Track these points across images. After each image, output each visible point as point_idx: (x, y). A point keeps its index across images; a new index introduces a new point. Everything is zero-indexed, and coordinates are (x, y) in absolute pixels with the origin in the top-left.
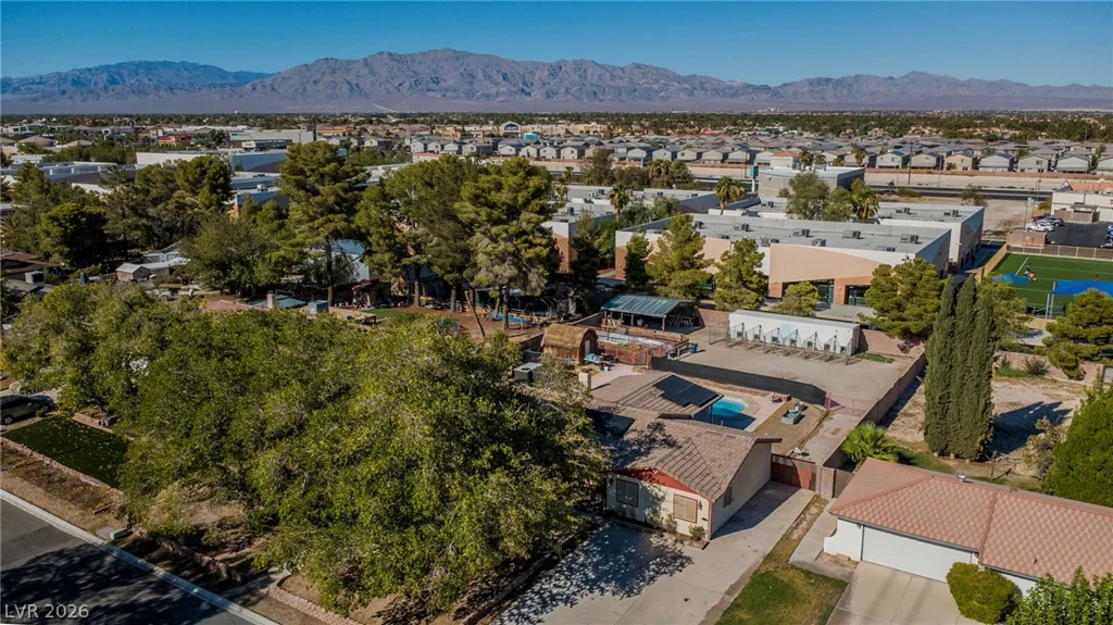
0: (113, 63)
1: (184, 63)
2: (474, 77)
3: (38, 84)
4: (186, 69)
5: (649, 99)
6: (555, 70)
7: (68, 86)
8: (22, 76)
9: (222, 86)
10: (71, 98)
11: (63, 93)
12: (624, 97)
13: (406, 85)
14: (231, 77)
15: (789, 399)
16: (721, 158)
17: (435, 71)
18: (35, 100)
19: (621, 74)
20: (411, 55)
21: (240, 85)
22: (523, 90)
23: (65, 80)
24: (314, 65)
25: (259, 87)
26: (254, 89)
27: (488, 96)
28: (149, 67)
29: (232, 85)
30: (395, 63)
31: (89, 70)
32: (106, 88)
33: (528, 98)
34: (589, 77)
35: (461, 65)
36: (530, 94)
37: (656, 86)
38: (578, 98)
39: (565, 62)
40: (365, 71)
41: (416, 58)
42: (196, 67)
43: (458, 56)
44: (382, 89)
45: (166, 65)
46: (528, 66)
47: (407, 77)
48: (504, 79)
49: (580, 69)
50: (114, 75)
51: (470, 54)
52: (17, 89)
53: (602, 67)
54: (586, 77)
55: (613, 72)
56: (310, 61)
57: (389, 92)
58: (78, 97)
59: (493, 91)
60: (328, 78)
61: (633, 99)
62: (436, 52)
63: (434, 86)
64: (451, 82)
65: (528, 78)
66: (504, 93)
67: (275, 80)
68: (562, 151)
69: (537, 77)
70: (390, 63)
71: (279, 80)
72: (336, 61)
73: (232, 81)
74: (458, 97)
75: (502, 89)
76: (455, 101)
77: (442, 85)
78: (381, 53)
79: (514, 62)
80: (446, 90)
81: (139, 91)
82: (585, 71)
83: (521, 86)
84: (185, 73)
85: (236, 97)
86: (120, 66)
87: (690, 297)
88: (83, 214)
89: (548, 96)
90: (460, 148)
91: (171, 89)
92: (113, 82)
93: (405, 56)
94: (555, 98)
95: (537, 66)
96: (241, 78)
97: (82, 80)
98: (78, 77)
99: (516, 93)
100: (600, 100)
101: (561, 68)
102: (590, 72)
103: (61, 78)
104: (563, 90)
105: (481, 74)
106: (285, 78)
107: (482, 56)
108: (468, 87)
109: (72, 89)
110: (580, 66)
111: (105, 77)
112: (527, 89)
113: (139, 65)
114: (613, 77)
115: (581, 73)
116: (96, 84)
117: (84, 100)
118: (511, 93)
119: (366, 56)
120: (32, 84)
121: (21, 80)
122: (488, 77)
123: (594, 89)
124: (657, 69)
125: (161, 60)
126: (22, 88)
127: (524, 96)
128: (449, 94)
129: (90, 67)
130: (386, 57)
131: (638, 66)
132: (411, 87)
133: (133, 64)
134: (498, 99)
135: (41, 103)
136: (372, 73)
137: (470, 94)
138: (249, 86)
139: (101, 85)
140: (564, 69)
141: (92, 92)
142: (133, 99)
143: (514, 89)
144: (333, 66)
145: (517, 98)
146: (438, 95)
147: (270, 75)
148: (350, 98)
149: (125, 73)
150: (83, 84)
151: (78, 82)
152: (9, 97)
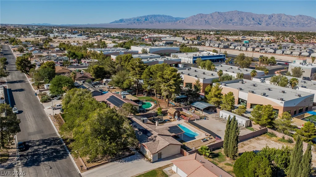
0: (146, 15)
1: (163, 15)
2: (243, 19)
3: (130, 20)
4: (163, 17)
5: (303, 26)
6: (271, 17)
7: (136, 21)
9: (172, 21)
11: (134, 23)
12: (294, 26)
13: (222, 21)
14: (174, 19)
15: (210, 136)
16: (299, 54)
17: (231, 17)
18: (128, 24)
19: (294, 18)
20: (225, 13)
21: (176, 21)
22: (259, 23)
23: (135, 20)
24: (196, 16)
25: (181, 22)
26: (180, 22)
27: (247, 25)
28: (155, 16)
29: (174, 21)
30: (219, 15)
31: (141, 17)
32: (144, 21)
33: (260, 26)
34: (282, 19)
35: (240, 15)
36: (261, 24)
37: (306, 22)
38: (277, 26)
39: (274, 14)
40: (211, 17)
41: (226, 14)
42: (166, 16)
43: (239, 13)
44: (215, 22)
45: (159, 16)
46: (262, 16)
47: (223, 19)
48: (253, 20)
49: (279, 17)
50: (146, 18)
51: (243, 12)
52: (125, 22)
53: (288, 16)
54: (281, 19)
55: (291, 18)
56: (195, 15)
57: (217, 23)
58: (137, 24)
59: (249, 23)
60: (200, 19)
61: (297, 26)
62: (232, 11)
63: (230, 22)
64: (236, 20)
65: (261, 19)
66: (252, 24)
67: (185, 20)
68: (248, 48)
69: (264, 19)
70: (218, 15)
71: (187, 20)
72: (203, 14)
73: (175, 20)
74: (237, 25)
75: (252, 23)
76: (236, 26)
77: (233, 21)
78: (216, 12)
79: (257, 14)
80: (234, 23)
81: (152, 23)
82: (281, 17)
83: (258, 22)
84: (163, 18)
85: (175, 24)
86: (148, 16)
87: (216, 104)
88: (99, 68)
89: (267, 25)
90: (219, 45)
91: (159, 22)
92: (146, 20)
93: (223, 13)
94: (269, 26)
95: (264, 16)
96: (177, 19)
97: (139, 19)
99: (257, 24)
100: (285, 27)
101: (273, 16)
102: (282, 18)
103: (134, 19)
104: (272, 23)
105: (245, 18)
106: (188, 19)
107: (247, 13)
108: (241, 22)
109: (137, 22)
110: (279, 16)
111: (144, 19)
112: (260, 23)
113: (153, 16)
114: (291, 19)
115: (280, 18)
116: (142, 20)
117: (139, 25)
118: (255, 24)
119: (211, 13)
121: (126, 19)
122: (248, 19)
123: (284, 23)
124: (308, 17)
125: (158, 14)
127: (259, 25)
128: (235, 24)
130: (217, 13)
131: (301, 16)
132: (223, 22)
133: (151, 15)
134: (250, 26)
135: (129, 25)
136: (212, 18)
137: (241, 24)
138: (179, 21)
140: (274, 16)
141: (141, 22)
142: (150, 24)
143: (256, 23)
144: (202, 16)
145: (256, 25)
146: (231, 24)
147: (184, 18)
148: (205, 25)
149: (149, 18)
150: (139, 21)
151: (138, 20)
152: (122, 23)
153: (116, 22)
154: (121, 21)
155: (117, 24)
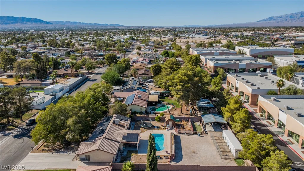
3: (281, 18)
7: (289, 18)
8: (276, 16)
10: (288, 21)
11: (286, 20)
23: (288, 16)
31: (296, 13)
32: (299, 18)
50: (303, 14)
52: (274, 19)
92: (302, 16)
97: (293, 16)
98: (292, 16)
111: (299, 15)
116: (296, 17)
117: (292, 22)
120: (279, 18)
121: (276, 17)
126: (276, 19)
129: (296, 12)
135: (280, 23)
139: (298, 18)
150: (293, 18)
151: (291, 17)
152: (272, 21)
153: (265, 20)
154: (271, 19)
155: (265, 22)
